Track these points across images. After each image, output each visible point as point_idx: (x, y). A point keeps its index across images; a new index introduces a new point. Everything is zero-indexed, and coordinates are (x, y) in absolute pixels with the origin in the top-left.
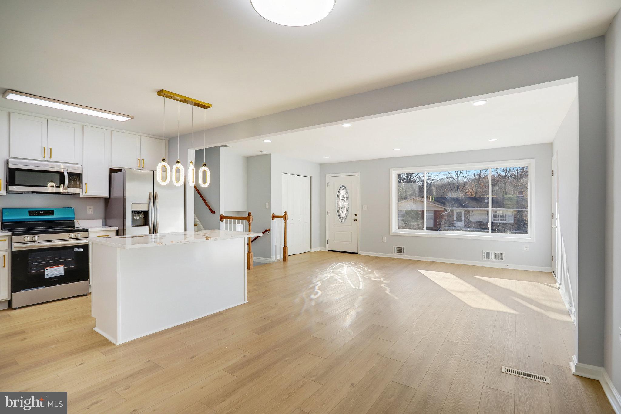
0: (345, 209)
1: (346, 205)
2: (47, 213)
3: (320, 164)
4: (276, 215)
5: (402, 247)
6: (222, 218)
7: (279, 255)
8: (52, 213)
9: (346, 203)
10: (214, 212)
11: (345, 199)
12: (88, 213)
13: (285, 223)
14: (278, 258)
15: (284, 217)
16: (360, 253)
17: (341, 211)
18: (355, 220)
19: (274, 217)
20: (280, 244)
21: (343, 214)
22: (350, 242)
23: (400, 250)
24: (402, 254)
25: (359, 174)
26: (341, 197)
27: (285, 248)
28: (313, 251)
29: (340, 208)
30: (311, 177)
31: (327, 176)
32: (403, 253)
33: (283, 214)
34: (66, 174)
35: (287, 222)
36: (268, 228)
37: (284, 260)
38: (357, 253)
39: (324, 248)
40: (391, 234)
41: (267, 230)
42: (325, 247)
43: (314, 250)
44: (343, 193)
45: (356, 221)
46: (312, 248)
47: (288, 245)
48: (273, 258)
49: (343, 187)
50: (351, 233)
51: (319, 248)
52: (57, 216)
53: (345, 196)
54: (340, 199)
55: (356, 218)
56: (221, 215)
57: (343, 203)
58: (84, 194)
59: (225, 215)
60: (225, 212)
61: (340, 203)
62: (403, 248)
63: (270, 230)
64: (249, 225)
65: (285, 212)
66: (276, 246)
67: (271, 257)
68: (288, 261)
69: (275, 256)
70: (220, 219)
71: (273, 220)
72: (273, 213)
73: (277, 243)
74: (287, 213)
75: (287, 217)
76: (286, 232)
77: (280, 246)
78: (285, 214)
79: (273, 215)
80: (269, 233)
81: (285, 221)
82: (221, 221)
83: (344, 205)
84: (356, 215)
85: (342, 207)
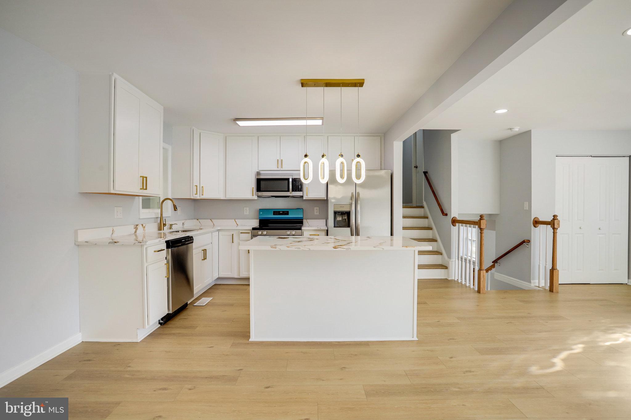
2: (285, 213)
4: (541, 219)
6: (454, 222)
7: (544, 281)
8: (287, 213)
10: (446, 215)
12: (316, 214)
13: (554, 233)
14: (542, 284)
15: (553, 223)
19: (537, 223)
20: (546, 265)
27: (553, 271)
33: (549, 219)
34: (291, 180)
35: (558, 231)
36: (526, 238)
37: (551, 290)
41: (524, 242)
47: (559, 266)
48: (535, 283)
52: (291, 216)
56: (453, 217)
58: (306, 197)
59: (458, 219)
60: (459, 214)
63: (529, 241)
64: (481, 233)
65: (554, 216)
66: (539, 266)
67: (532, 281)
68: (558, 292)
69: (537, 281)
70: (452, 223)
71: (535, 227)
72: (536, 217)
73: (541, 262)
74: (558, 217)
75: (559, 224)
76: (556, 247)
77: (545, 267)
78: (554, 219)
79: (536, 220)
80: (527, 246)
81: (553, 230)
82: (453, 225)
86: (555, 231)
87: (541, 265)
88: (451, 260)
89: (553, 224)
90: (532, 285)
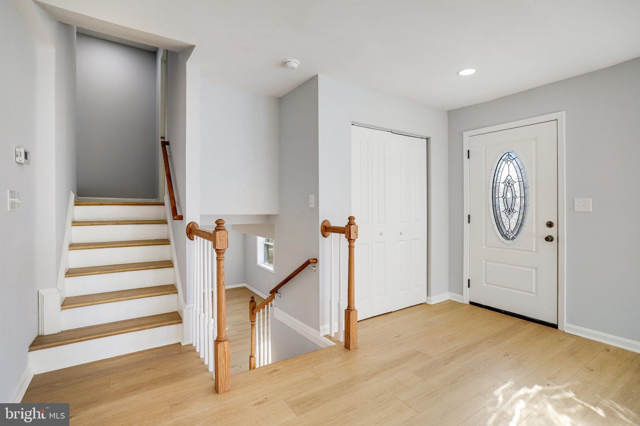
0: (517, 208)
1: (518, 200)
3: (448, 111)
4: (333, 224)
6: (192, 231)
9: (518, 194)
10: (180, 218)
11: (516, 186)
13: (351, 248)
14: (333, 332)
16: (566, 327)
17: (503, 215)
18: (549, 239)
19: (327, 229)
21: (510, 223)
22: (533, 293)
25: (562, 116)
26: (502, 180)
27: (349, 313)
28: (432, 303)
29: (502, 208)
30: (427, 139)
31: (466, 135)
33: (343, 223)
35: (356, 244)
37: (347, 346)
38: (555, 326)
39: (459, 296)
41: (308, 263)
42: (462, 294)
43: (435, 300)
44: (508, 170)
45: (552, 240)
46: (431, 296)
48: (325, 329)
49: (508, 157)
50: (534, 271)
51: (448, 293)
53: (514, 177)
54: (502, 186)
55: (551, 232)
56: (190, 224)
57: (509, 195)
59: (199, 225)
60: (201, 216)
61: (501, 195)
63: (316, 261)
64: (218, 260)
65: (350, 218)
66: (331, 301)
67: (321, 327)
68: (356, 348)
69: (328, 325)
70: (187, 234)
71: (325, 236)
72: (325, 220)
73: (333, 295)
74: (355, 221)
75: (356, 232)
76: (352, 272)
77: (339, 305)
78: (350, 224)
79: (325, 224)
80: (314, 268)
81: (350, 243)
82: (190, 238)
83: (514, 199)
84: (550, 225)
85: (506, 205)
86: (352, 245)
87: (333, 299)
88: (187, 306)
89: (348, 232)
90: (322, 334)
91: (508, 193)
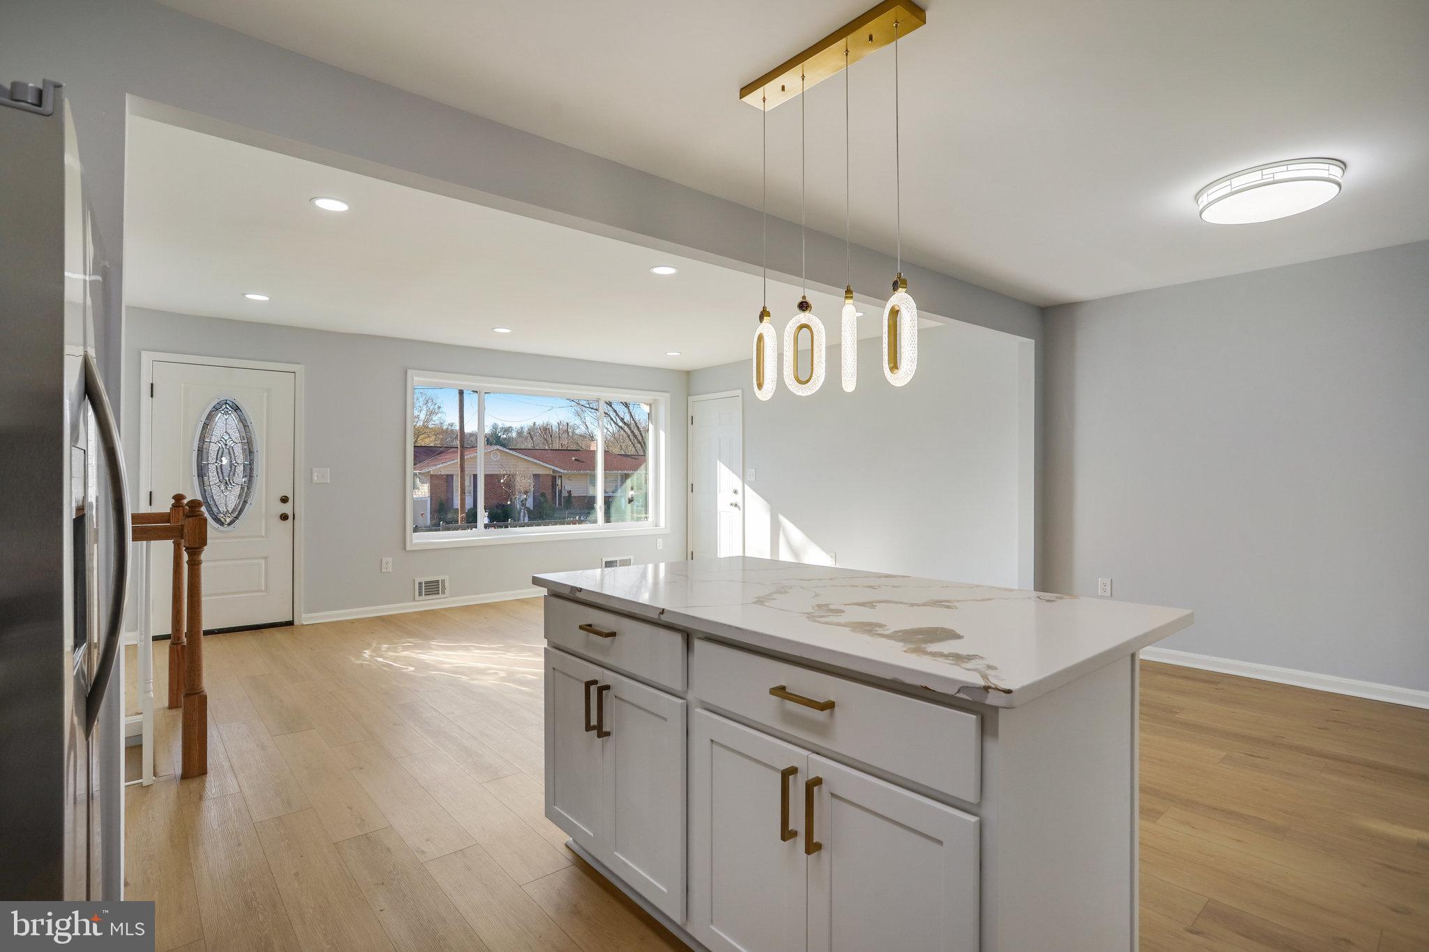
0: (238, 480)
1: (240, 469)
5: (439, 578)
9: (240, 460)
11: (238, 450)
16: (304, 618)
17: (215, 490)
18: (284, 517)
21: (228, 500)
22: (261, 591)
23: (432, 588)
24: (441, 596)
25: (301, 369)
26: (215, 439)
29: (214, 478)
31: (146, 356)
32: (443, 593)
38: (290, 623)
40: (409, 548)
44: (225, 426)
45: (286, 519)
49: (226, 406)
50: (263, 561)
53: (236, 435)
54: (212, 447)
55: (287, 509)
57: (225, 461)
61: (213, 460)
62: (443, 581)
83: (233, 467)
84: (284, 500)
85: (220, 475)
91: (223, 459)
